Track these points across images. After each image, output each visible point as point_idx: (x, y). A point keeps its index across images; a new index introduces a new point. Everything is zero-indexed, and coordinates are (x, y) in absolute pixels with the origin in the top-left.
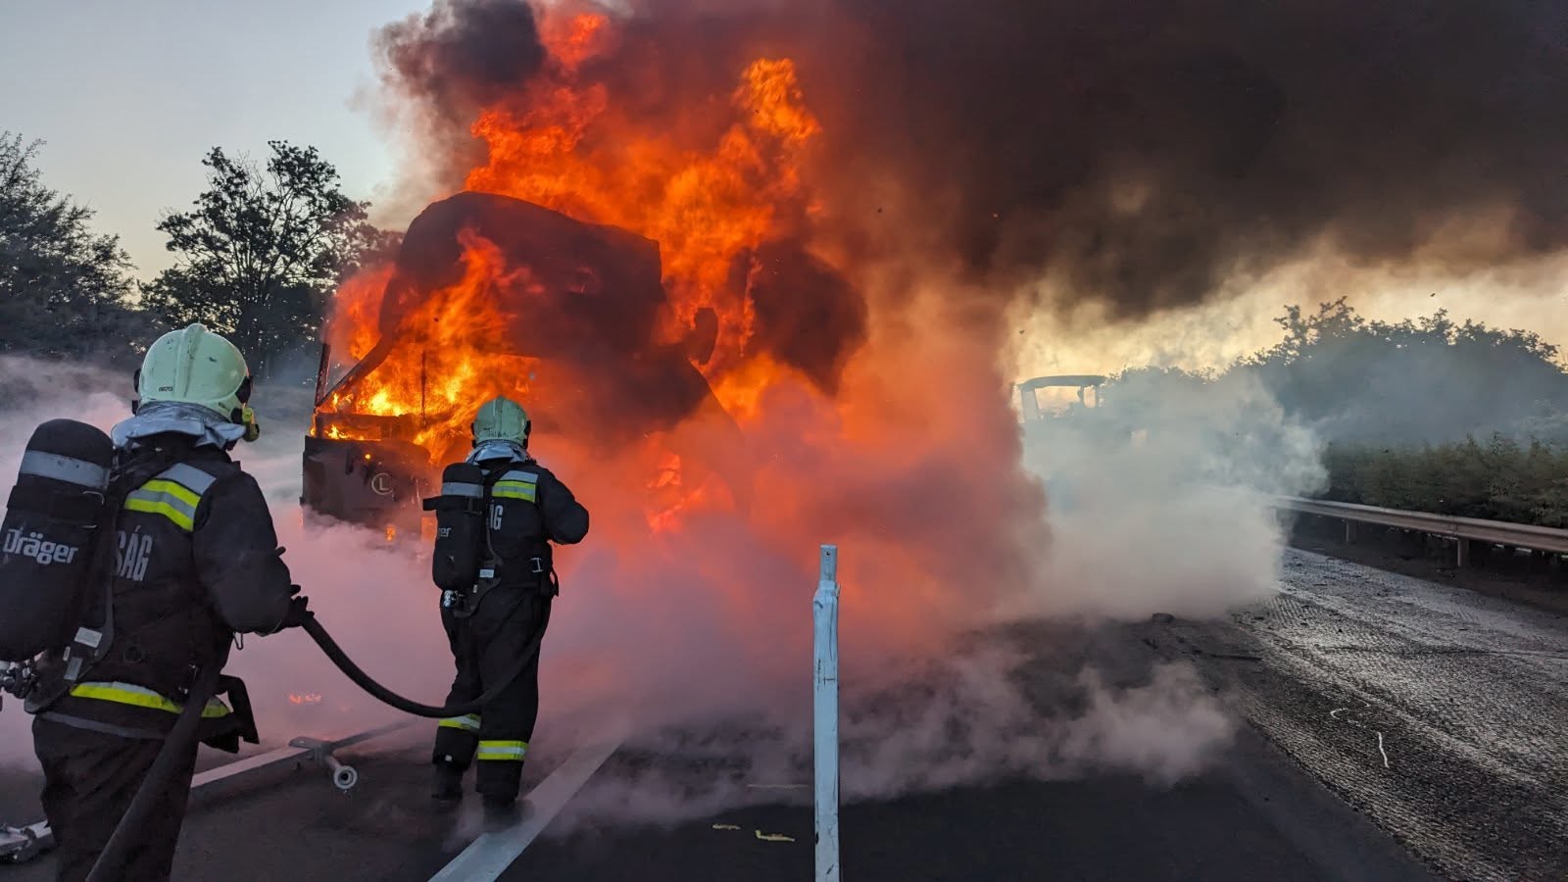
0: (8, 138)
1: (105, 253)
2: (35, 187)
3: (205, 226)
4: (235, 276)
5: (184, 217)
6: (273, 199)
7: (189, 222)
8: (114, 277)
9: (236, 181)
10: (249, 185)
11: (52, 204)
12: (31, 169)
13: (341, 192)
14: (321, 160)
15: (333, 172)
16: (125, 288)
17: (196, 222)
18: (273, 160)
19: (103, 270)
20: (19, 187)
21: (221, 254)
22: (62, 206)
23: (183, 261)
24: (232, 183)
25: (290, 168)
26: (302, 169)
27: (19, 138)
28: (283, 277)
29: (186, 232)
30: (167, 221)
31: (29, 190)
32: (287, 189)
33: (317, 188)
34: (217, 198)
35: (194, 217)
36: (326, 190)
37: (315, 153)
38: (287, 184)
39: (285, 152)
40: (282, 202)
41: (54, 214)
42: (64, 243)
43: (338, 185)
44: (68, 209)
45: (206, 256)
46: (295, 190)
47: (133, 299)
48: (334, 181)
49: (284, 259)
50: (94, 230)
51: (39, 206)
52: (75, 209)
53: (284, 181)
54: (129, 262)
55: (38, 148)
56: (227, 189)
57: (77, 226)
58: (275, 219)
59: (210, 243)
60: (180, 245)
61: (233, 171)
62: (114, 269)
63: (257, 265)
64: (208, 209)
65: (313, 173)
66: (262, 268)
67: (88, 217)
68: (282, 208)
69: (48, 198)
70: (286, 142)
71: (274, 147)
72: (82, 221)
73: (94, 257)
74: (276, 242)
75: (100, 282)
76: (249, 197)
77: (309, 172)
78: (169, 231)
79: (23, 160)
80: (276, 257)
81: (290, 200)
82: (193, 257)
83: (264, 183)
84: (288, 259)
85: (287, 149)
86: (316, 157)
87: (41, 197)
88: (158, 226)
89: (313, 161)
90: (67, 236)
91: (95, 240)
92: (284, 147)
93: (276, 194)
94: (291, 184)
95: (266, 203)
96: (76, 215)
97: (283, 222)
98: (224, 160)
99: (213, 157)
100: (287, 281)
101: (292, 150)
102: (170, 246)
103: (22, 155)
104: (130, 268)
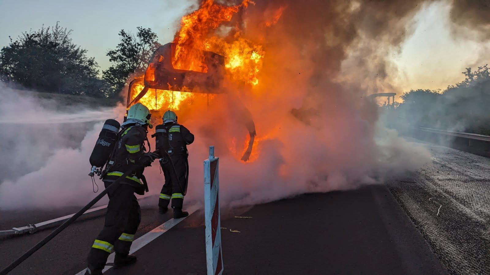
0: (63, 29)
1: (91, 63)
2: (70, 44)
3: (120, 54)
4: (129, 68)
5: (114, 51)
6: (139, 45)
7: (116, 53)
8: (94, 70)
9: (128, 40)
10: (132, 41)
11: (76, 49)
12: (69, 39)
13: (158, 42)
14: (152, 32)
15: (156, 36)
16: (97, 73)
17: (118, 53)
18: (138, 33)
19: (90, 68)
20: (66, 44)
21: (124, 62)
22: (78, 49)
23: (115, 64)
24: (127, 41)
25: (143, 35)
26: (147, 35)
27: (66, 29)
28: (143, 69)
29: (115, 56)
30: (109, 53)
31: (69, 45)
32: (143, 41)
33: (152, 41)
34: (123, 45)
35: (117, 51)
36: (154, 41)
37: (150, 30)
38: (143, 40)
39: (142, 30)
40: (141, 46)
41: (76, 52)
42: (79, 60)
43: (157, 40)
44: (80, 50)
45: (121, 63)
46: (145, 42)
47: (100, 76)
48: (156, 38)
49: (143, 63)
50: (88, 56)
51: (72, 49)
52: (82, 50)
53: (142, 39)
54: (98, 65)
55: (71, 32)
56: (126, 42)
57: (83, 55)
58: (140, 51)
59: (121, 58)
60: (113, 60)
61: (127, 36)
62: (94, 67)
63: (135, 65)
64: (121, 49)
65: (150, 36)
66: (136, 66)
67: (86, 52)
68: (142, 48)
69: (74, 47)
70: (141, 27)
71: (139, 29)
72: (84, 54)
73: (88, 64)
74: (136, 57)
75: (90, 71)
76: (132, 44)
77: (149, 36)
78: (110, 56)
79: (67, 36)
80: (141, 62)
81: (144, 45)
82: (117, 63)
83: (136, 40)
84: (144, 63)
85: (142, 29)
86: (151, 31)
87: (73, 47)
88: (107, 54)
89: (150, 32)
90: (80, 58)
91: (88, 59)
92: (141, 29)
93: (140, 43)
94: (144, 40)
95: (137, 46)
96: (82, 52)
97: (142, 52)
98: (125, 33)
99: (121, 32)
100: (144, 69)
101: (144, 30)
102: (110, 60)
103: (66, 34)
104: (98, 67)
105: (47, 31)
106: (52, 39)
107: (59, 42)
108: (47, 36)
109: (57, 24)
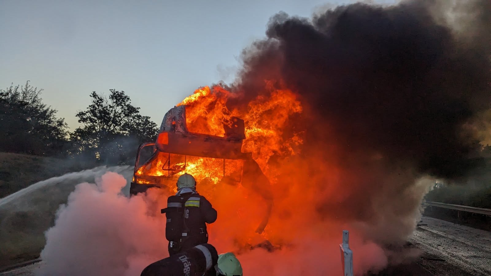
0: (33, 89)
1: (60, 123)
2: (40, 103)
3: (90, 115)
4: (98, 130)
5: (84, 112)
6: (111, 107)
7: (85, 114)
8: (63, 131)
9: (100, 101)
10: (104, 103)
11: (45, 109)
12: (39, 98)
13: (131, 105)
14: (125, 95)
15: (129, 99)
16: (66, 134)
17: (87, 114)
18: (111, 95)
19: (59, 128)
20: (36, 103)
21: (94, 123)
22: (48, 110)
23: (82, 126)
24: (99, 102)
25: (116, 98)
26: (119, 98)
27: (36, 89)
28: (113, 130)
29: (84, 117)
30: (79, 114)
31: (38, 104)
32: (115, 104)
33: (124, 103)
34: (94, 106)
35: (87, 112)
36: (126, 104)
37: (124, 93)
38: (115, 102)
39: (114, 93)
40: (113, 108)
41: (46, 111)
42: (48, 120)
43: (130, 103)
44: (50, 110)
45: (89, 124)
46: (117, 104)
47: (68, 137)
48: (129, 101)
49: (113, 125)
50: (57, 116)
51: (41, 109)
52: (52, 110)
53: (114, 101)
54: (67, 126)
55: (41, 91)
56: (97, 104)
57: (52, 115)
58: (111, 113)
59: (91, 120)
60: (82, 121)
61: (99, 98)
62: (63, 128)
63: (105, 127)
64: (91, 110)
65: (123, 99)
66: (107, 128)
67: (56, 112)
68: (113, 110)
69: (44, 107)
70: (115, 89)
71: (111, 91)
72: (54, 114)
73: (57, 124)
74: (111, 120)
75: (58, 132)
76: (103, 106)
77: (122, 99)
78: (79, 117)
80: (111, 124)
81: (115, 108)
82: (86, 124)
83: (108, 102)
84: (115, 125)
85: (115, 92)
86: (124, 94)
87: (42, 106)
88: (76, 115)
89: (123, 95)
90: (49, 118)
91: (57, 119)
92: (114, 91)
93: (112, 105)
94: (116, 102)
95: (108, 108)
97: (113, 114)
98: (96, 95)
99: (93, 94)
100: (114, 132)
101: (117, 92)
102: (79, 121)
103: (36, 94)
104: (67, 128)
105: (16, 90)
106: (20, 98)
107: (28, 101)
108: (16, 94)
109: (27, 84)
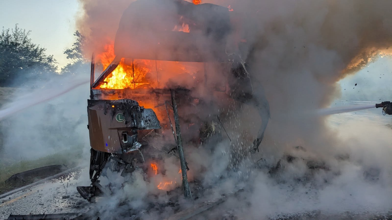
0: (22, 30)
1: (50, 60)
2: (30, 43)
3: (76, 52)
5: (71, 50)
7: (72, 51)
8: (53, 66)
11: (35, 48)
12: (29, 39)
16: (56, 69)
17: (74, 51)
19: (50, 64)
20: (26, 44)
21: (80, 59)
22: (38, 48)
23: (72, 61)
24: (82, 40)
27: (25, 30)
29: (71, 53)
30: (66, 51)
31: (28, 44)
34: (78, 44)
35: (73, 49)
41: (36, 50)
42: (39, 58)
44: (40, 48)
45: (76, 60)
50: (47, 54)
51: (32, 49)
52: (41, 49)
55: (30, 33)
56: (80, 41)
57: (42, 53)
59: (77, 56)
60: (70, 57)
61: (82, 36)
62: (53, 64)
64: (76, 47)
67: (45, 50)
69: (34, 46)
72: (43, 52)
73: (47, 61)
75: (50, 67)
78: (67, 54)
79: (26, 36)
82: (74, 60)
87: (32, 46)
88: (64, 53)
91: (47, 57)
96: (42, 50)
98: (79, 34)
102: (68, 58)
103: (26, 35)
104: (57, 63)
105: (8, 33)
106: (13, 39)
107: (19, 42)
108: (8, 37)
109: (16, 27)
